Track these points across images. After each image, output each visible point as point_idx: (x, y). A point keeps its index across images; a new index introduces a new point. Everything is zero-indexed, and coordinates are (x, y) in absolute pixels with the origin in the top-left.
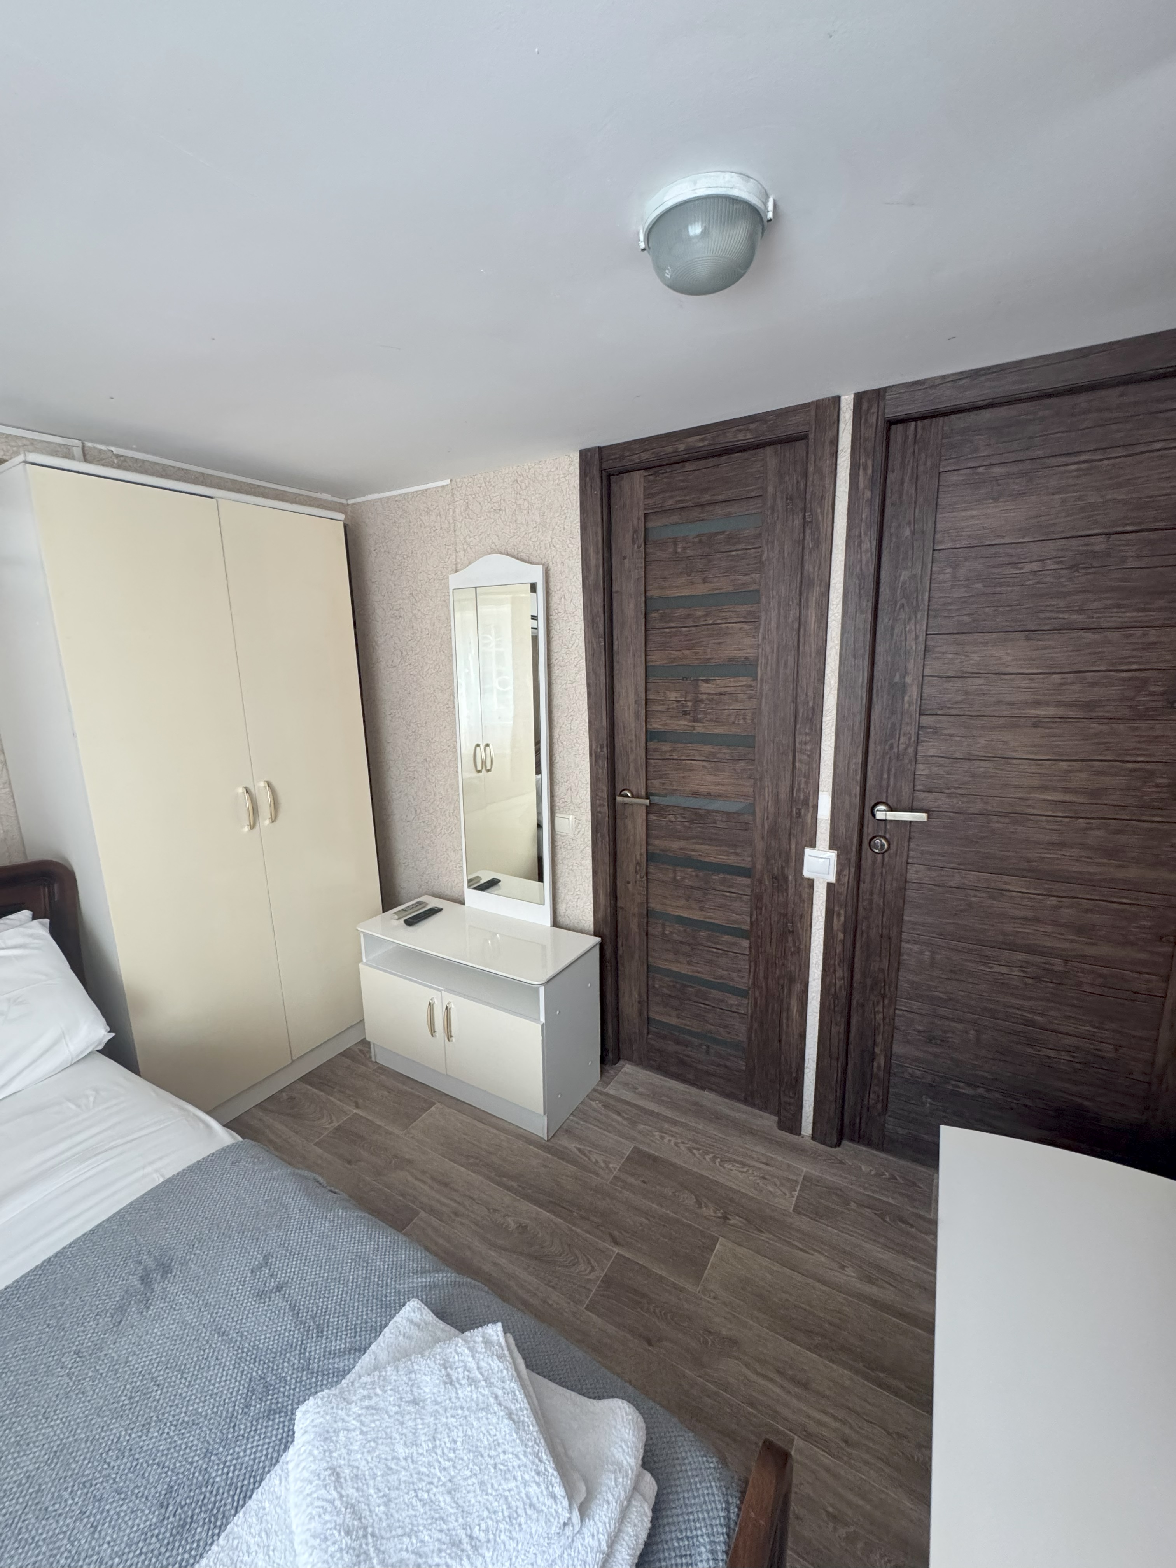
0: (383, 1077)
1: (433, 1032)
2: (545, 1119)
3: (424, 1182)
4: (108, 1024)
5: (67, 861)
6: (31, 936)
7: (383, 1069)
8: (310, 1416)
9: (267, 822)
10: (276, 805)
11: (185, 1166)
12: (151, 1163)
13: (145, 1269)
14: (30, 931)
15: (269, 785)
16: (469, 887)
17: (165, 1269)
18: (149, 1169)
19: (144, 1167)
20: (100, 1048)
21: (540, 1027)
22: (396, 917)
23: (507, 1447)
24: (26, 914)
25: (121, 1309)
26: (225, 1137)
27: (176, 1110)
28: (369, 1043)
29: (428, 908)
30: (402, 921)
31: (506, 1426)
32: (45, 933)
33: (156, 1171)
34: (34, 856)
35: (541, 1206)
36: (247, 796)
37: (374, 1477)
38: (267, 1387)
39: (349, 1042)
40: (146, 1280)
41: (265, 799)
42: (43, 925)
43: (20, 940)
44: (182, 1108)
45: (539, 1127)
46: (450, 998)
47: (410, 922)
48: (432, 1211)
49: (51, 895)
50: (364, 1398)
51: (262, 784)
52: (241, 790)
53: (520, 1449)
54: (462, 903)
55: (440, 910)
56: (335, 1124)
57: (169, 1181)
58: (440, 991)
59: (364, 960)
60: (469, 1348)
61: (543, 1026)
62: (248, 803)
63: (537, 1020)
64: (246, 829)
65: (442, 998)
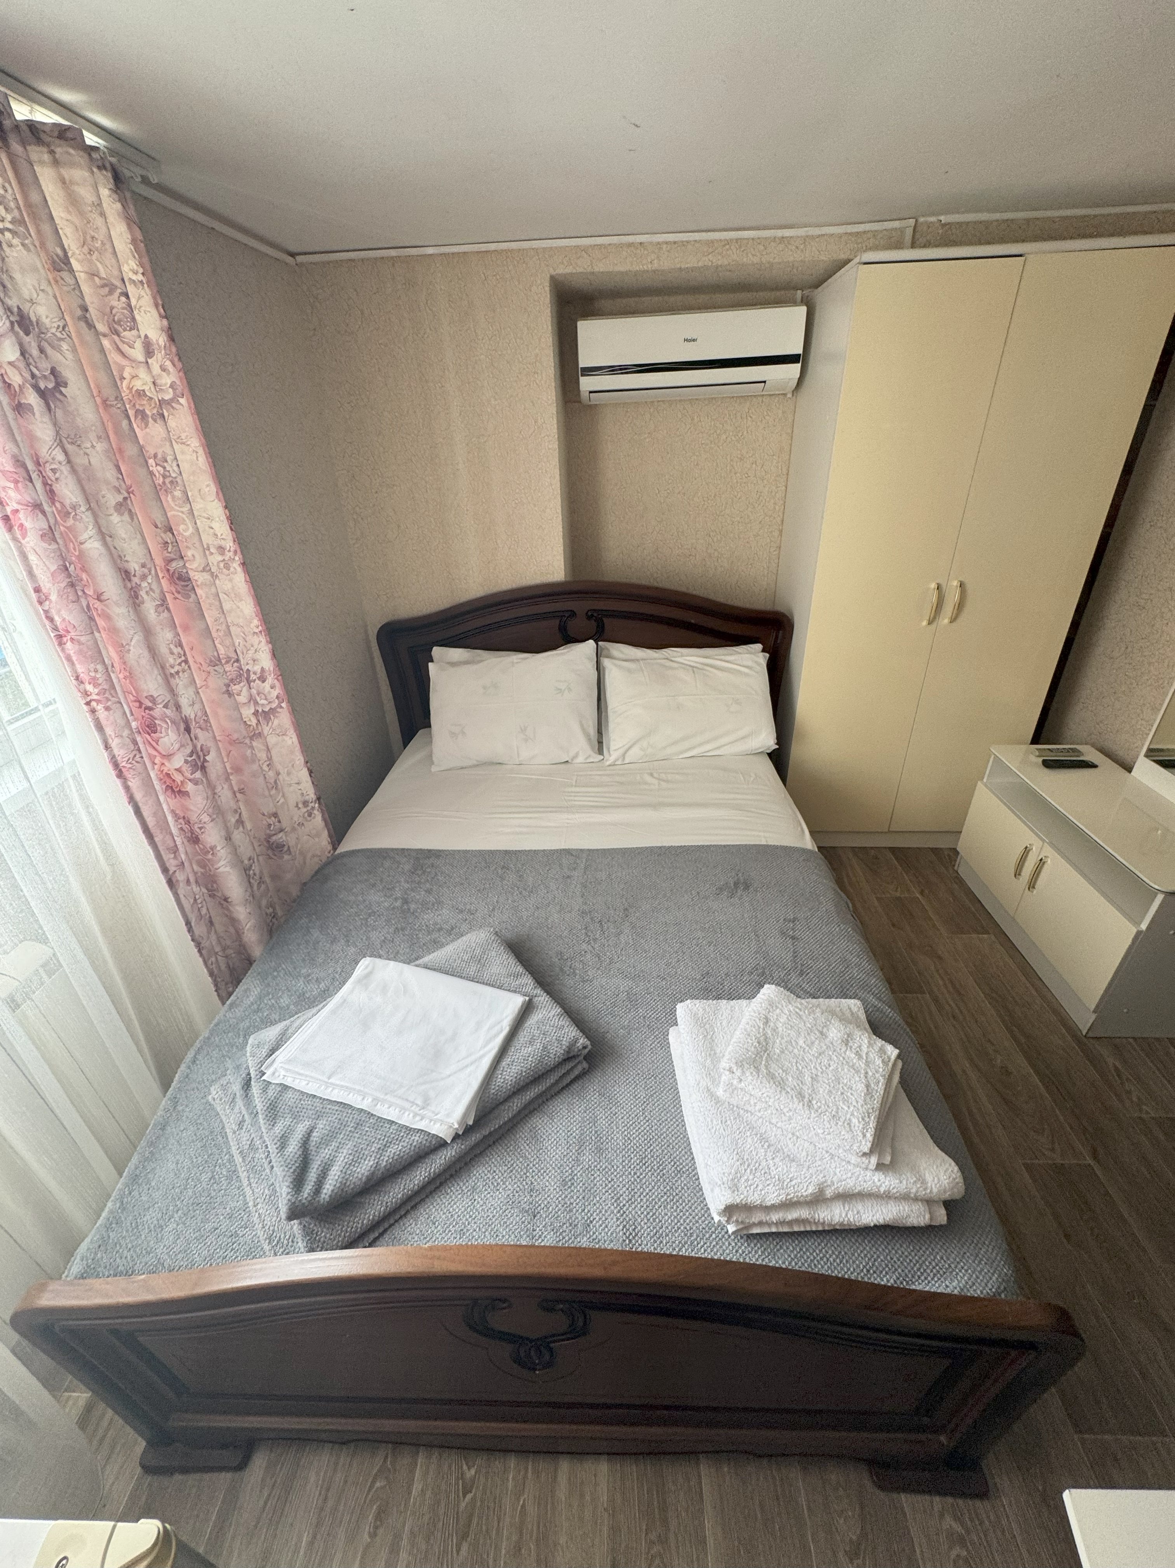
0: (956, 886)
1: (1018, 873)
2: (1094, 1017)
3: (942, 979)
4: (777, 738)
5: (793, 617)
6: (756, 662)
7: (960, 881)
8: (769, 991)
9: (946, 621)
10: (960, 606)
11: (779, 844)
12: (764, 831)
13: (738, 879)
14: (756, 659)
15: (962, 585)
16: (1146, 756)
17: (747, 887)
18: (762, 834)
19: (760, 831)
20: (769, 751)
21: (1134, 931)
22: (1037, 753)
23: (855, 1093)
24: (759, 646)
25: (721, 889)
26: (808, 843)
27: (790, 811)
28: (958, 853)
29: (1081, 758)
30: (1040, 760)
31: (861, 1087)
32: (764, 663)
33: (765, 837)
34: (779, 608)
35: (1037, 1072)
36: (936, 591)
37: (783, 1038)
38: (763, 973)
39: (943, 843)
40: (736, 884)
41: (952, 597)
42: (765, 657)
43: (750, 663)
44: (795, 814)
45: (1084, 1021)
46: (1048, 852)
47: (1048, 764)
48: (936, 1000)
49: (777, 637)
50: (797, 1007)
51: (955, 583)
52: (933, 585)
53: (861, 1102)
54: (1129, 769)
55: (1095, 766)
56: (898, 894)
57: (767, 846)
58: (1043, 841)
59: (985, 780)
60: (869, 1042)
61: (1139, 933)
62: (935, 599)
63: (1137, 923)
64: (925, 623)
65: (1040, 849)
